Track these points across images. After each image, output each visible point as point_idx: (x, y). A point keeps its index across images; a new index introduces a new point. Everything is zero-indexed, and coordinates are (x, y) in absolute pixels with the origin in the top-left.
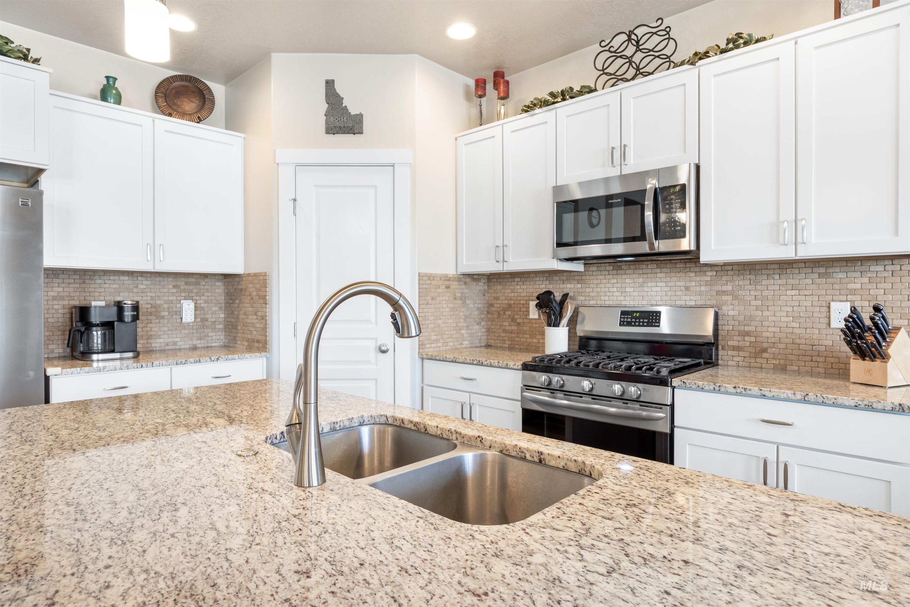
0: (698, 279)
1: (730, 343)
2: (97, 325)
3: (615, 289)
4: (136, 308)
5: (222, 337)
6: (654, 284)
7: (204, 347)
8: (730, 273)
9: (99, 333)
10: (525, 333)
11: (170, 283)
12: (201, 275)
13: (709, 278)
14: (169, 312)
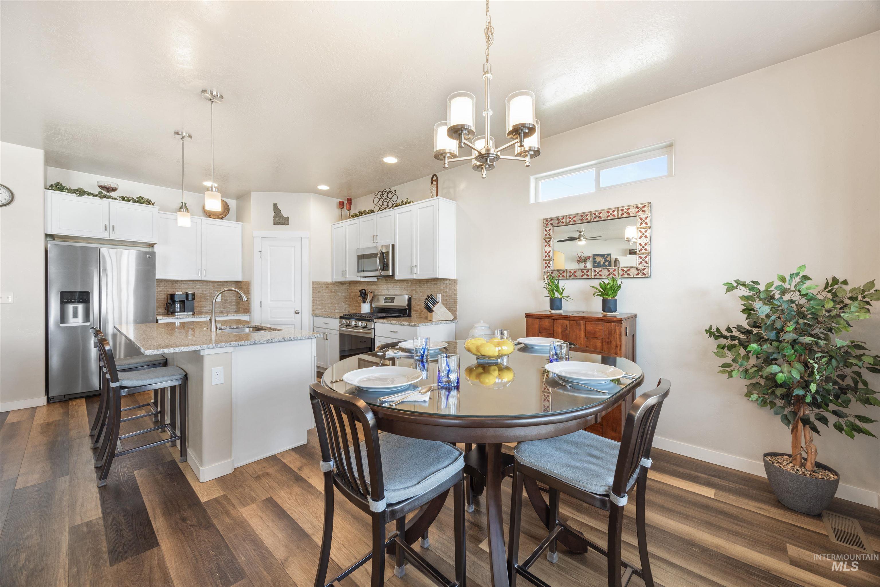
0: (407, 285)
1: (415, 309)
2: (178, 302)
4: (194, 295)
5: (235, 308)
6: (396, 287)
7: (226, 312)
9: (179, 305)
11: (210, 285)
12: (225, 281)
13: (410, 285)
14: (210, 297)
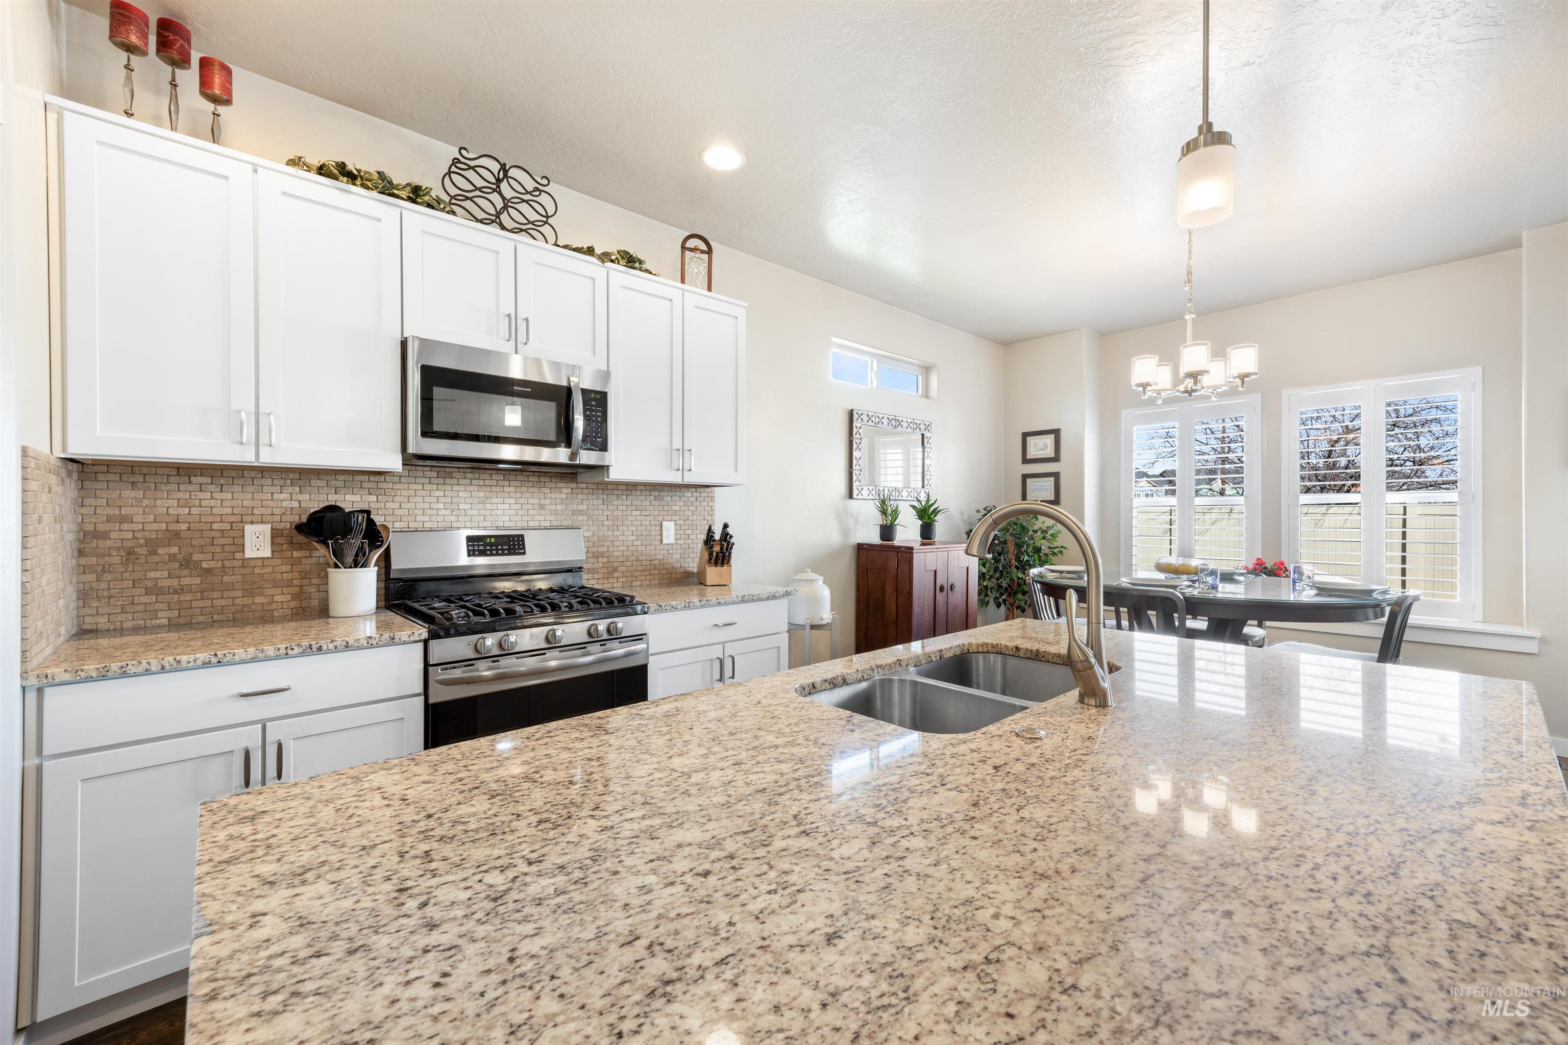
0: (554, 496)
3: (441, 506)
6: (501, 500)
8: (585, 491)
10: (231, 587)
13: (564, 496)
